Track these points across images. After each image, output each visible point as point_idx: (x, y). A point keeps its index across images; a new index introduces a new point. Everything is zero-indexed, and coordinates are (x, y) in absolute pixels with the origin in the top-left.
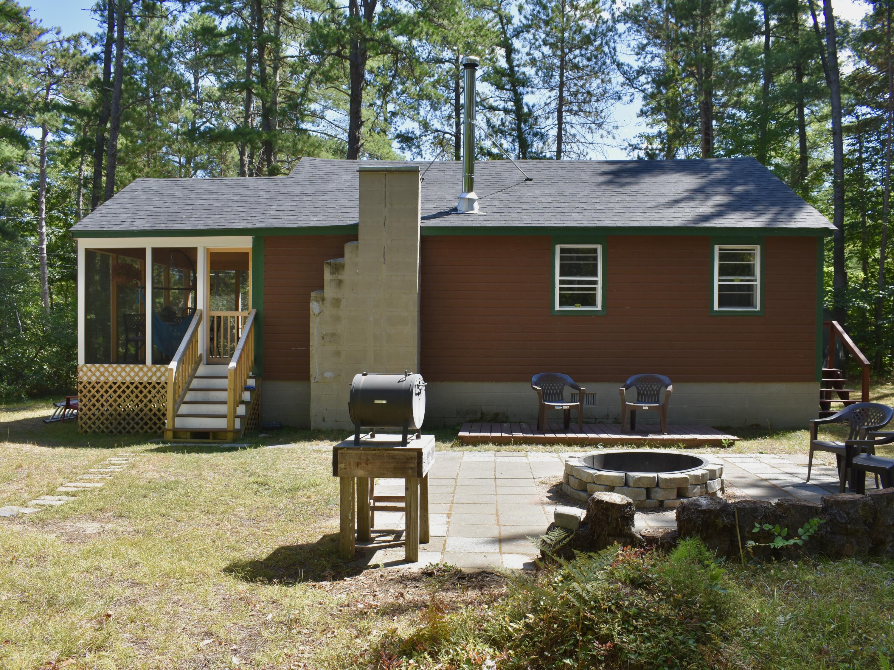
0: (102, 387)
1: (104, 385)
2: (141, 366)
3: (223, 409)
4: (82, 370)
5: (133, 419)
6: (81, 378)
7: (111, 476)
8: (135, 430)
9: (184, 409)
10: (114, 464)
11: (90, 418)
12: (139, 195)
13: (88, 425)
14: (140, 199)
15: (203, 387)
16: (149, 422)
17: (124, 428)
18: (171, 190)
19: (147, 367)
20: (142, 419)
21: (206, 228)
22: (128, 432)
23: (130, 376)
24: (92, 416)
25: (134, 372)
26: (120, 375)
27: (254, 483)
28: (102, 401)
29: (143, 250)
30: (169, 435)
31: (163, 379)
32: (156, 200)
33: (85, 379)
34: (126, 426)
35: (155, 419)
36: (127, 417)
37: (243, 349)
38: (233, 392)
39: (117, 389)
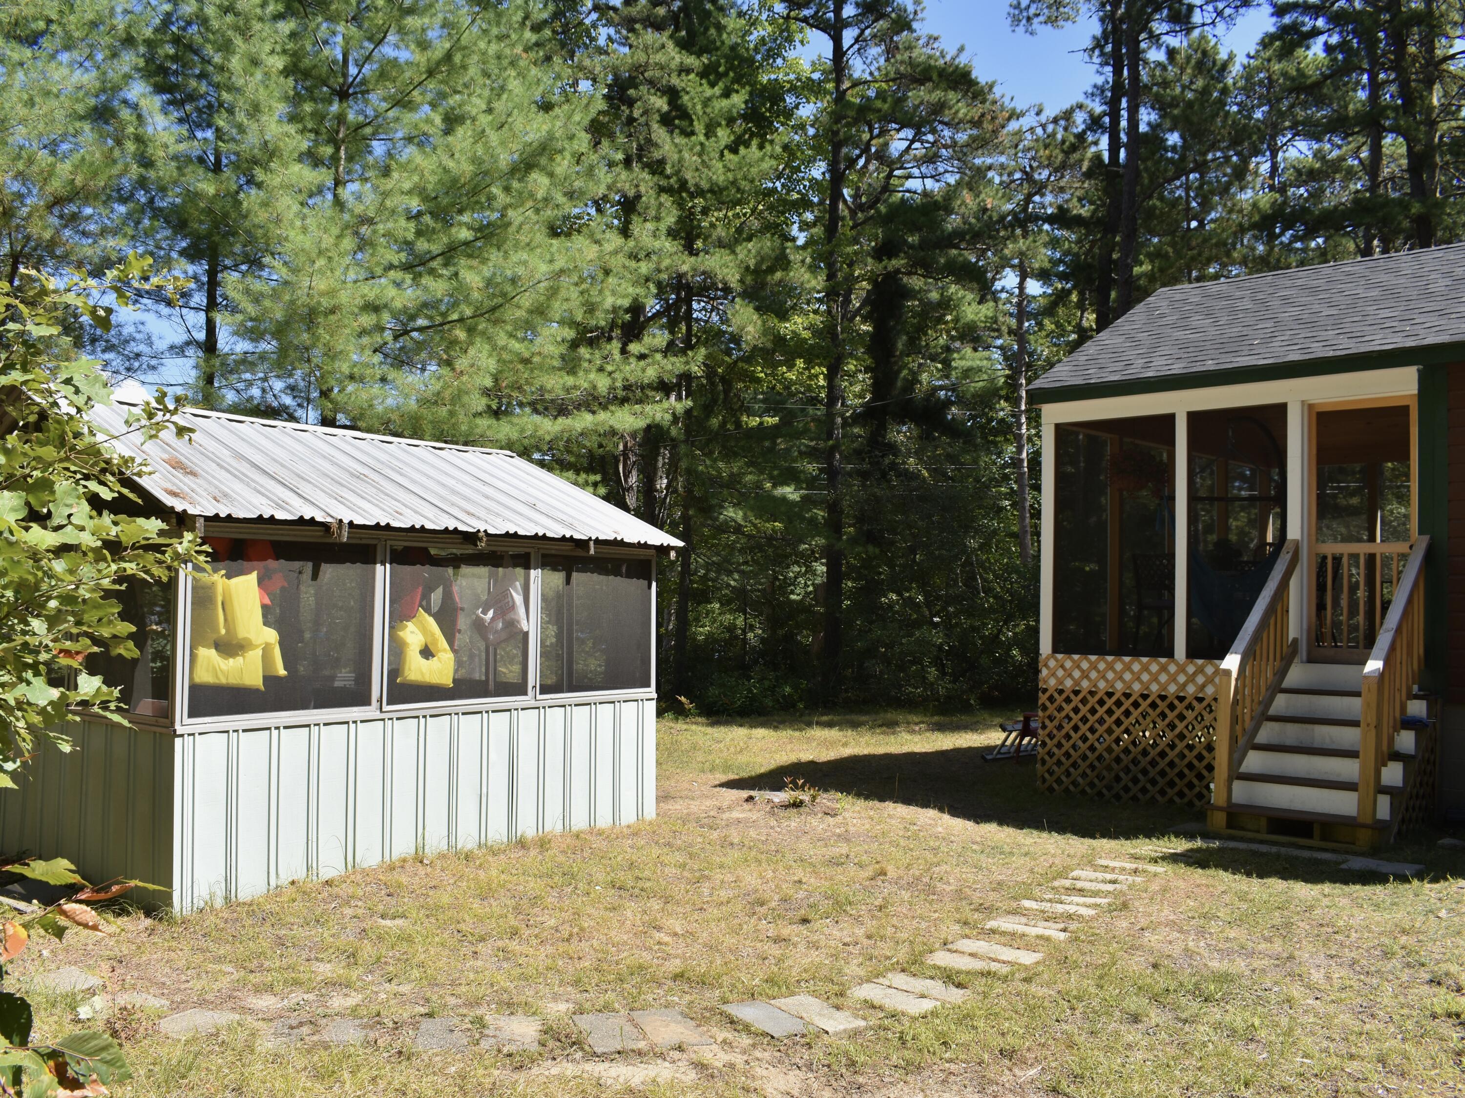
0: (1084, 701)
1: (1089, 697)
2: (1163, 660)
3: (1348, 769)
4: (1046, 665)
5: (1145, 772)
6: (1045, 682)
7: (1064, 930)
8: (1148, 796)
9: (1254, 761)
10: (1081, 891)
11: (1059, 763)
12: (1162, 316)
13: (1055, 777)
14: (1164, 321)
15: (1299, 713)
16: (1177, 780)
17: (1126, 789)
18: (1228, 298)
19: (1177, 664)
20: (1163, 773)
21: (1307, 357)
22: (1134, 798)
23: (1141, 682)
24: (1063, 759)
25: (1150, 673)
26: (1121, 678)
27: (1449, 1015)
28: (1084, 729)
29: (1170, 419)
30: (1219, 820)
31: (1210, 690)
32: (1196, 321)
33: (1052, 682)
34: (1130, 784)
35: (1190, 775)
36: (1132, 767)
37: (1398, 630)
38: (1373, 732)
39: (1114, 708)
